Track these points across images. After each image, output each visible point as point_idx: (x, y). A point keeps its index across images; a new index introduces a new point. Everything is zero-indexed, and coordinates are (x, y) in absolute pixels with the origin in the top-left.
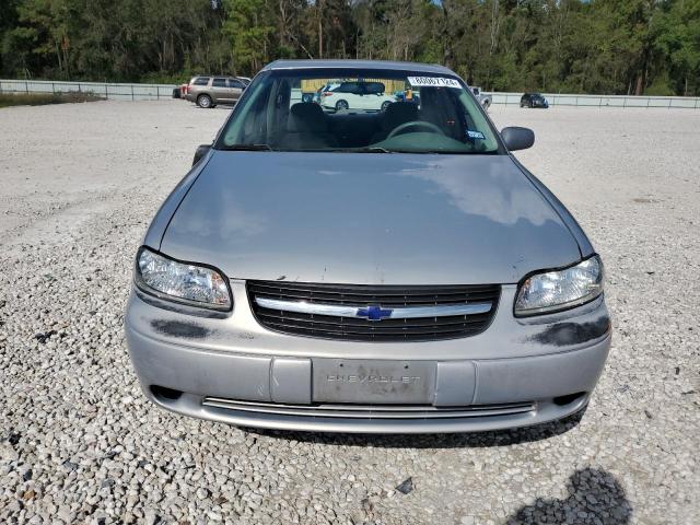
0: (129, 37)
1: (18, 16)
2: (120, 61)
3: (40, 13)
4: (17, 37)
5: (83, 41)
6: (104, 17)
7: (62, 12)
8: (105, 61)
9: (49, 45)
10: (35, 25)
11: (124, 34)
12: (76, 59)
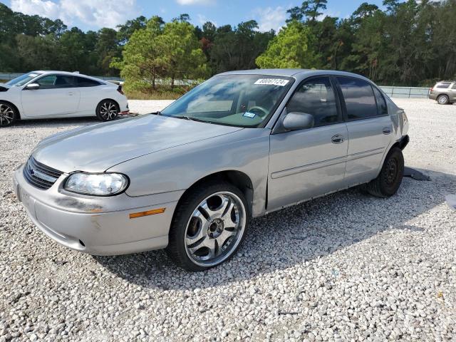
0: (416, 57)
1: (352, 48)
2: (406, 72)
3: (364, 46)
4: (349, 61)
5: (386, 61)
6: (403, 45)
7: (377, 45)
8: (396, 73)
9: (365, 65)
10: (359, 53)
11: (414, 55)
12: (379, 72)
